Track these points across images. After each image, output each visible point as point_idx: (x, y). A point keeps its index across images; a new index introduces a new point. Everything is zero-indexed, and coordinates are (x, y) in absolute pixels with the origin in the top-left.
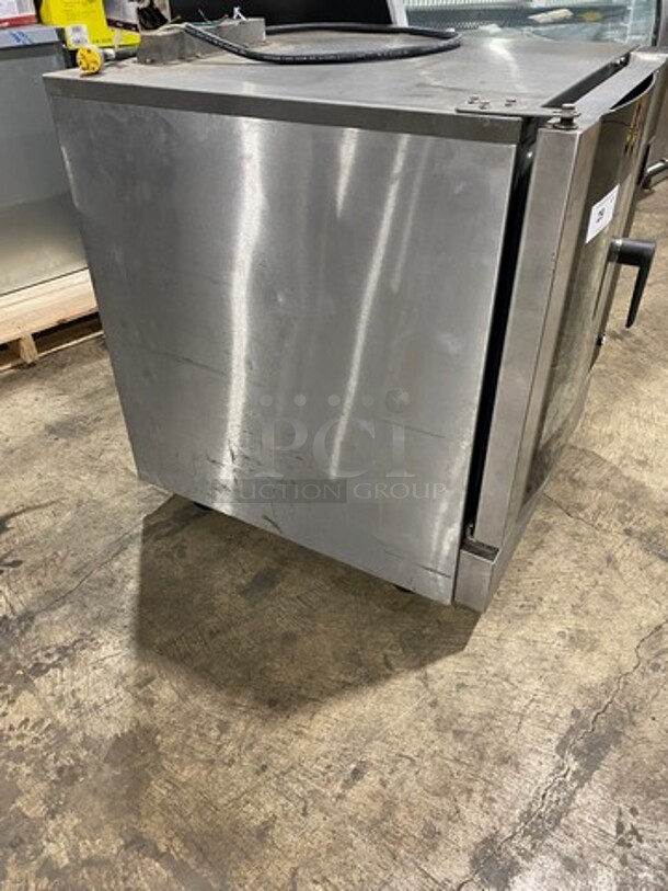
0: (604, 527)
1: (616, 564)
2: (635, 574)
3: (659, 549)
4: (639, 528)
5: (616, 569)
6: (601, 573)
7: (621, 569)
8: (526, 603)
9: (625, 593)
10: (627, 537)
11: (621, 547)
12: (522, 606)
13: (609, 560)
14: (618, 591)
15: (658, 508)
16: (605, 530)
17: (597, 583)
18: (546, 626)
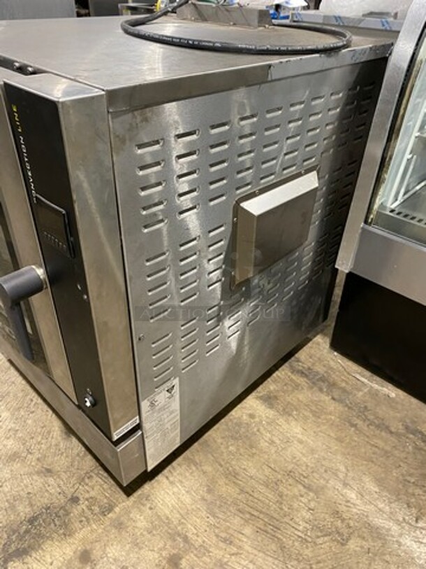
0: (87, 481)
1: (42, 475)
2: (27, 486)
3: (44, 521)
4: (76, 512)
5: (38, 473)
6: (38, 459)
7: (35, 477)
8: (34, 403)
9: (12, 471)
10: (69, 496)
11: (59, 487)
12: (32, 400)
13: (49, 471)
14: (16, 466)
15: (98, 546)
16: (83, 479)
17: (31, 453)
18: (9, 410)
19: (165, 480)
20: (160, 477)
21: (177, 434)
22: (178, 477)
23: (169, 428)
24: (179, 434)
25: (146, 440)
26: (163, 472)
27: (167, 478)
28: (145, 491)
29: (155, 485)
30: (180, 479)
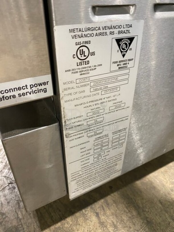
19: (94, 218)
20: (88, 211)
21: (120, 155)
22: (111, 217)
23: (111, 136)
24: (123, 156)
25: (65, 139)
26: (93, 206)
27: (97, 215)
28: (66, 225)
29: (81, 220)
30: (115, 221)
